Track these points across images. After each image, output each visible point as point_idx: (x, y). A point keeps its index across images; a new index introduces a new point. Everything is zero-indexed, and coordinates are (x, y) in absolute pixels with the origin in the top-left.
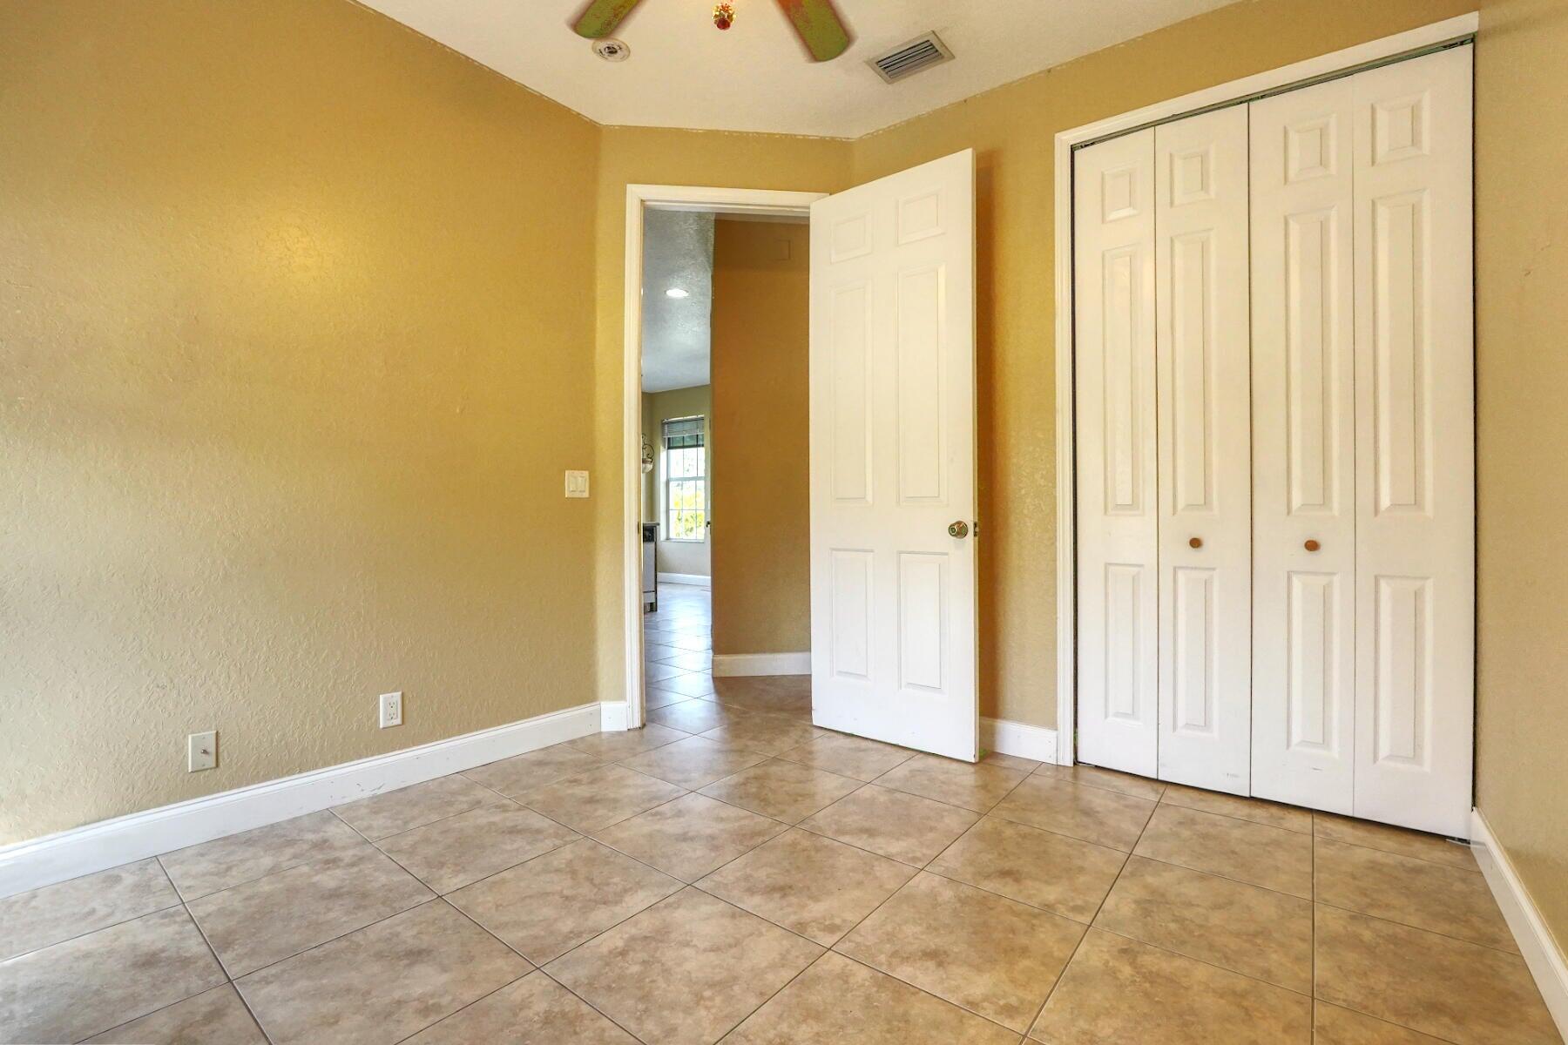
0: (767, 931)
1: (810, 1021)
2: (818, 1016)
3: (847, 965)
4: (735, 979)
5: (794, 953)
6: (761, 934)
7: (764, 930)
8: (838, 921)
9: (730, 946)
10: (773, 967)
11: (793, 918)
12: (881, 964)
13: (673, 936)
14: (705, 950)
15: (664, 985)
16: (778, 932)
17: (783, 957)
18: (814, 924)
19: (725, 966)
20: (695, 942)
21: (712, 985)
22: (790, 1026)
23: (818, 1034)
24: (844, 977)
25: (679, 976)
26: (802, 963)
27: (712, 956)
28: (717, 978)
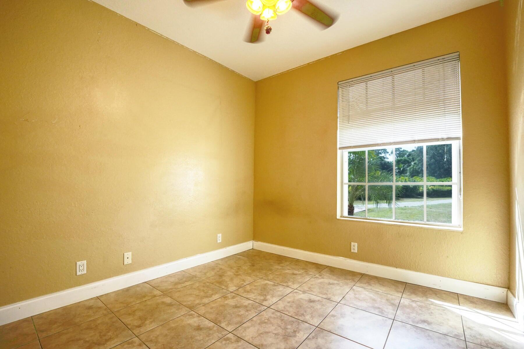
0: (250, 339)
1: (240, 314)
2: (239, 315)
3: (226, 327)
4: (259, 324)
5: (242, 331)
6: (252, 337)
7: (251, 339)
8: (224, 342)
9: (262, 334)
10: (248, 327)
11: (240, 344)
12: (216, 327)
13: (282, 337)
14: (270, 332)
15: (279, 323)
16: (246, 339)
17: (245, 330)
18: (233, 341)
19: (263, 328)
20: (274, 335)
21: (265, 323)
22: (245, 313)
23: (239, 312)
24: (229, 324)
25: (275, 325)
26: (240, 328)
27: (267, 331)
28: (265, 324)
